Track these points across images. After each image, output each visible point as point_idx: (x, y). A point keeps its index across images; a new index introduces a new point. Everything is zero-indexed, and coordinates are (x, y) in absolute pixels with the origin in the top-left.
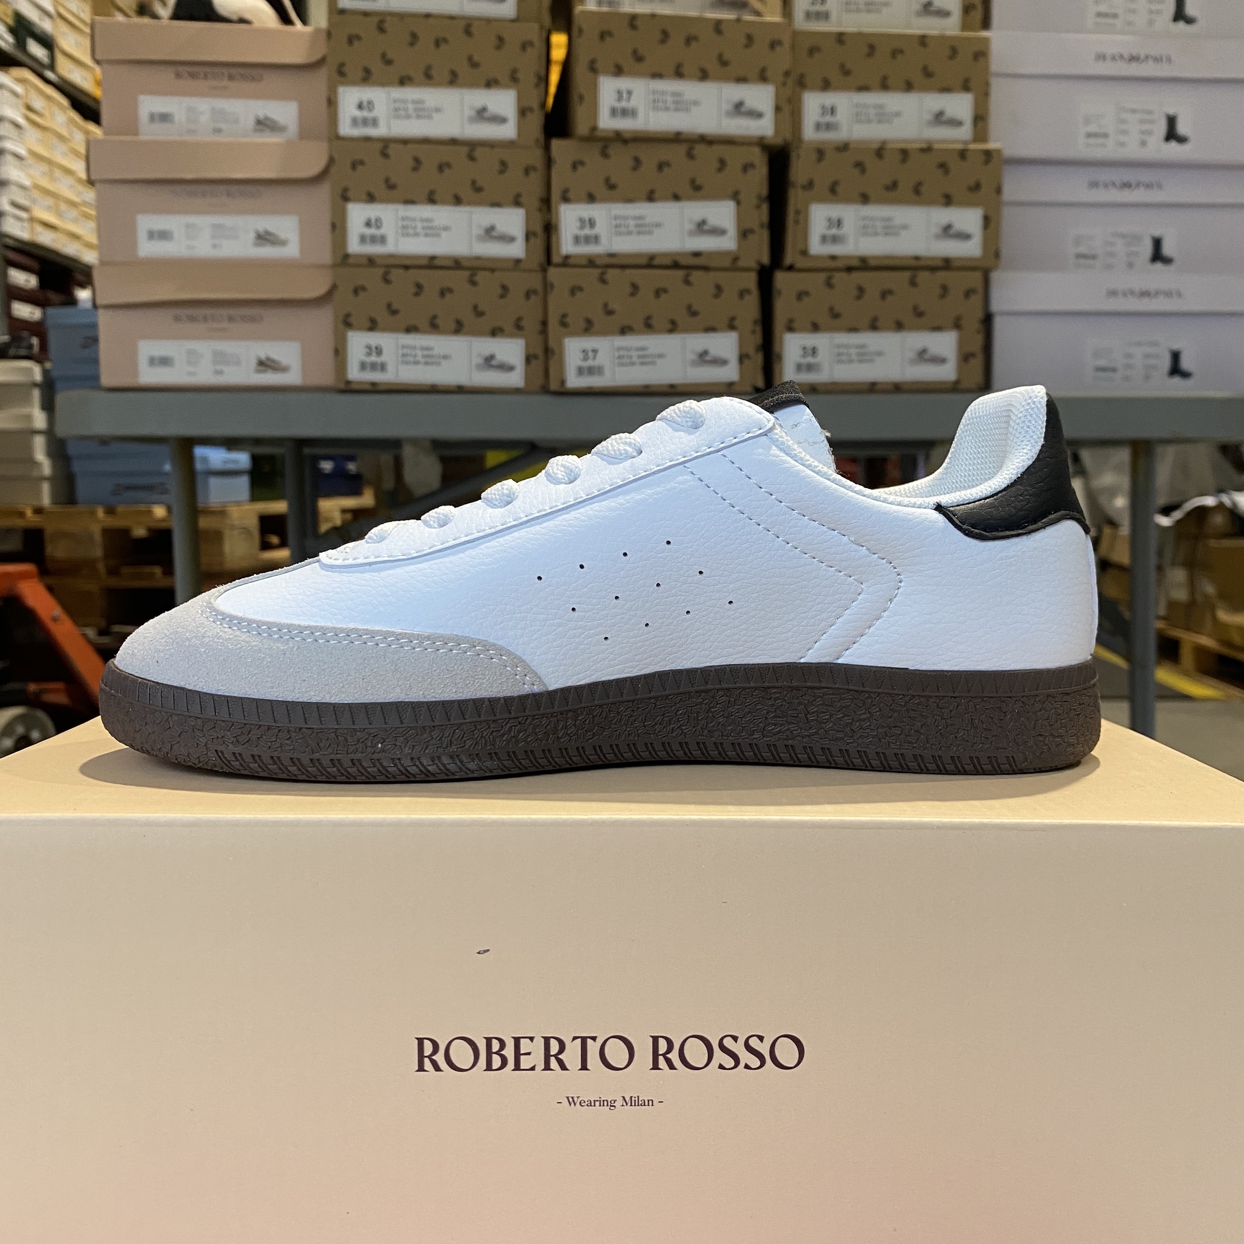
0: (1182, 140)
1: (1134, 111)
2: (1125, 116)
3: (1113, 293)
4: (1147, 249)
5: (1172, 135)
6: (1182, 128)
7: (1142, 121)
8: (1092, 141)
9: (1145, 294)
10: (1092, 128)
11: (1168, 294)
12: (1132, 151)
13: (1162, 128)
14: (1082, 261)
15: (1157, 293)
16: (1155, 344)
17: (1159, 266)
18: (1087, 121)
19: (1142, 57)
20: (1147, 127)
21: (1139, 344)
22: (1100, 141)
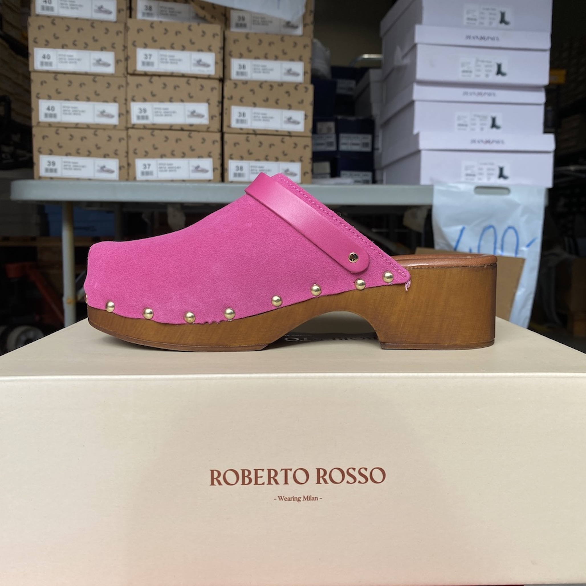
0: (504, 74)
1: (483, 61)
2: (479, 63)
3: (474, 141)
4: (489, 122)
5: (499, 72)
6: (504, 69)
7: (487, 66)
8: (466, 74)
9: (488, 142)
10: (465, 68)
11: (498, 142)
12: (482, 79)
13: (495, 69)
14: (462, 127)
15: (493, 142)
16: (492, 164)
17: (494, 130)
18: (463, 65)
19: (486, 37)
20: (488, 68)
21: (485, 164)
22: (468, 74)
